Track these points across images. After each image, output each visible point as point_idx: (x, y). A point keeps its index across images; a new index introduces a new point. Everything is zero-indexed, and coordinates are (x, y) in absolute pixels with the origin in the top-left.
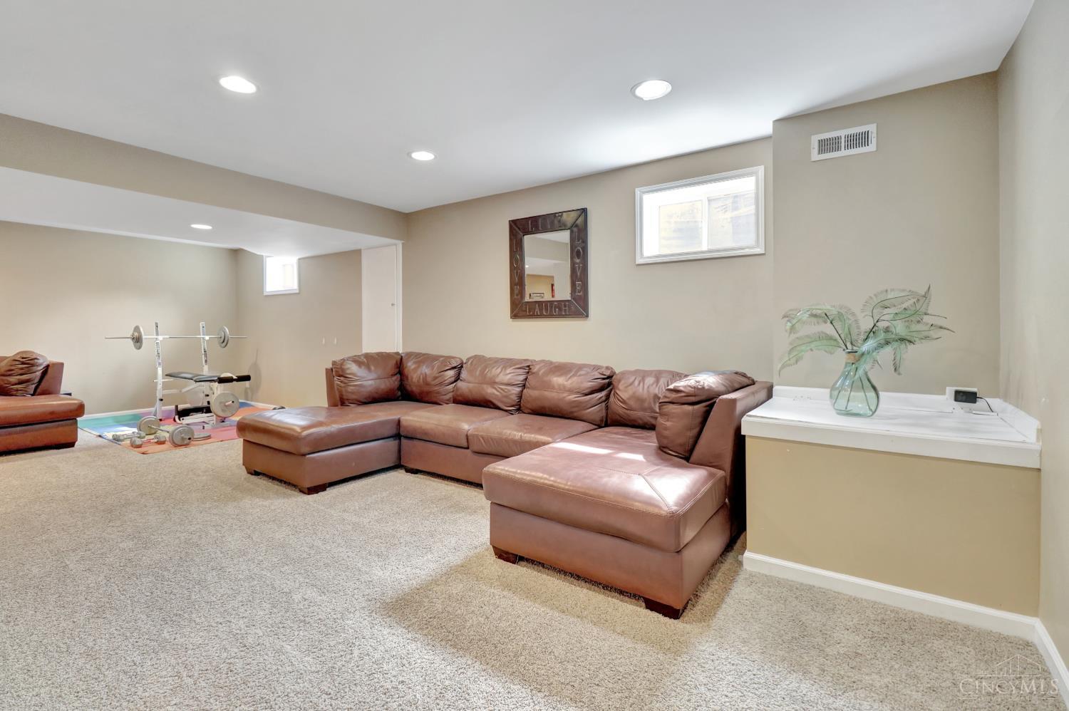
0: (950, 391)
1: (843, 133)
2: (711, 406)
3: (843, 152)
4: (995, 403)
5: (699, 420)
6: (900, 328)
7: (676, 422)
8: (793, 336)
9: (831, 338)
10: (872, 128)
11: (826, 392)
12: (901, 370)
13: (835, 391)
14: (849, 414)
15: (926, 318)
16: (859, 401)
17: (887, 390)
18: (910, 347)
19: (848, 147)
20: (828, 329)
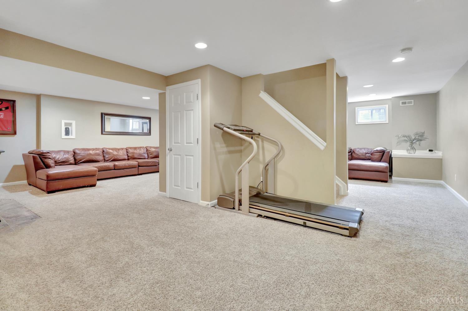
0: (428, 150)
1: (407, 101)
2: (384, 153)
3: (407, 105)
4: (436, 151)
5: (381, 156)
6: (420, 138)
7: (377, 156)
8: (398, 140)
9: (406, 140)
10: (413, 101)
11: (406, 151)
12: (421, 145)
13: (408, 150)
14: (410, 153)
15: (424, 137)
16: (412, 151)
17: (417, 150)
18: (422, 141)
19: (408, 104)
20: (406, 139)
